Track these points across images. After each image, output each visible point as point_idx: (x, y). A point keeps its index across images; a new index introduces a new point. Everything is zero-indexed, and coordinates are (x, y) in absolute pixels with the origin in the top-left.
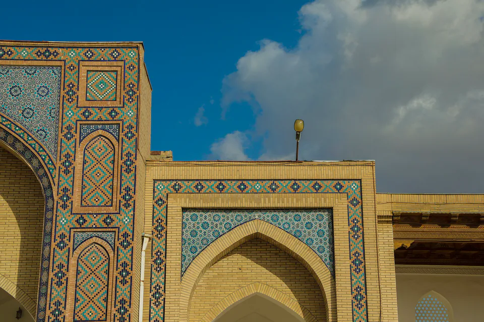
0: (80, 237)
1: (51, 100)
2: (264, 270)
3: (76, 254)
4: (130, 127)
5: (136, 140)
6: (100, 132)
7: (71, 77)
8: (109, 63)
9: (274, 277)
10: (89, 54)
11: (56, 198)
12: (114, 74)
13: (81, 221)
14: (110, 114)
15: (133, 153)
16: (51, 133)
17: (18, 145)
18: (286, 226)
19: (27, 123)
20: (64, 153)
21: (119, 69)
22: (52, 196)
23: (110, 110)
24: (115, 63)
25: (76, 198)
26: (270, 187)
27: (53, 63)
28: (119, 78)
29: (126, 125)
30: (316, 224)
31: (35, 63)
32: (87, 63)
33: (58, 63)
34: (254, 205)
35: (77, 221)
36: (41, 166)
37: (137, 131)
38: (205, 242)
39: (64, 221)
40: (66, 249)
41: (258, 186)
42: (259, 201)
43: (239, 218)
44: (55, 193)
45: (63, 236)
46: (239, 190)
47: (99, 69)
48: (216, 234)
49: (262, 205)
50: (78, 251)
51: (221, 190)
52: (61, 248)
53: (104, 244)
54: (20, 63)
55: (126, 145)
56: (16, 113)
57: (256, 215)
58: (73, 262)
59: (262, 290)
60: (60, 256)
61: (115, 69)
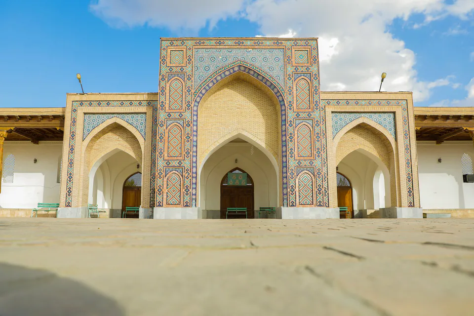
0: (298, 122)
1: (281, 63)
2: (363, 139)
3: (297, 129)
4: (316, 75)
5: (319, 80)
6: (303, 77)
7: (288, 53)
8: (305, 47)
9: (367, 142)
10: (296, 43)
11: (286, 105)
12: (306, 52)
13: (298, 115)
14: (306, 69)
15: (318, 86)
16: (282, 78)
17: (268, 83)
18: (375, 120)
19: (271, 73)
20: (288, 86)
21: (308, 49)
22: (284, 105)
23: (306, 67)
24: (307, 47)
25: (295, 105)
26: (369, 103)
27: (281, 47)
28: (309, 53)
29: (314, 74)
30: (388, 119)
31: (273, 47)
32: (295, 47)
33: (283, 47)
34: (362, 110)
35: (296, 115)
36: (279, 92)
37: (319, 76)
38: (341, 126)
39: (291, 115)
40: (292, 127)
41: (363, 102)
42: (364, 108)
43: (355, 116)
44: (286, 103)
45: (291, 121)
46: (355, 104)
47: (300, 49)
48: (346, 123)
49: (366, 111)
50: (297, 128)
51: (348, 104)
52: (291, 126)
53: (308, 125)
54: (266, 47)
55: (314, 83)
56: (267, 70)
57: (363, 115)
58: (296, 132)
59: (362, 147)
60: (290, 130)
61: (307, 49)
